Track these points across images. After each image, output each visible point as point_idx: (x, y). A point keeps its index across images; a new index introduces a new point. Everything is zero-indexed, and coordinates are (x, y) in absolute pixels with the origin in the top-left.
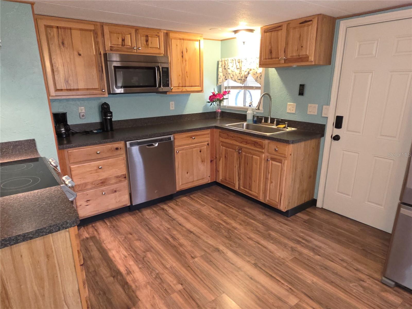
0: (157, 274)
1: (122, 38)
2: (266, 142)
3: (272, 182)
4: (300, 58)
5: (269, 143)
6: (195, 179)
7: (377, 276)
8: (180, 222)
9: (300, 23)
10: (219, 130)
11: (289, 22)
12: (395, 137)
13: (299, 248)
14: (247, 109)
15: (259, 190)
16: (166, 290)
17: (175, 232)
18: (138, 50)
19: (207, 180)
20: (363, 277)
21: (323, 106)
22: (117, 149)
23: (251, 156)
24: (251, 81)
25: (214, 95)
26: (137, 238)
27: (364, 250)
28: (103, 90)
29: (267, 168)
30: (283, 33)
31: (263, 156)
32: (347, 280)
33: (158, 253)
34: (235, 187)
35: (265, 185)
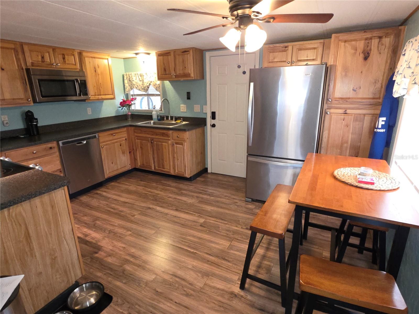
0: (110, 231)
1: (42, 56)
2: (171, 132)
3: (178, 159)
4: (185, 75)
5: (172, 133)
6: (119, 167)
7: (244, 199)
8: (115, 199)
9: (182, 52)
10: (133, 128)
11: (175, 51)
12: (243, 122)
13: (201, 195)
14: (152, 111)
15: (170, 166)
16: (120, 236)
17: (113, 205)
18: (56, 66)
19: (129, 167)
20: (237, 201)
21: (203, 106)
22: (51, 148)
23: (161, 143)
24: (152, 90)
25: (124, 101)
26: (82, 215)
27: (236, 189)
28: (29, 100)
29: (173, 150)
30: (171, 58)
31: (170, 142)
32: (229, 204)
33: (105, 220)
34: (151, 168)
35: (174, 163)
